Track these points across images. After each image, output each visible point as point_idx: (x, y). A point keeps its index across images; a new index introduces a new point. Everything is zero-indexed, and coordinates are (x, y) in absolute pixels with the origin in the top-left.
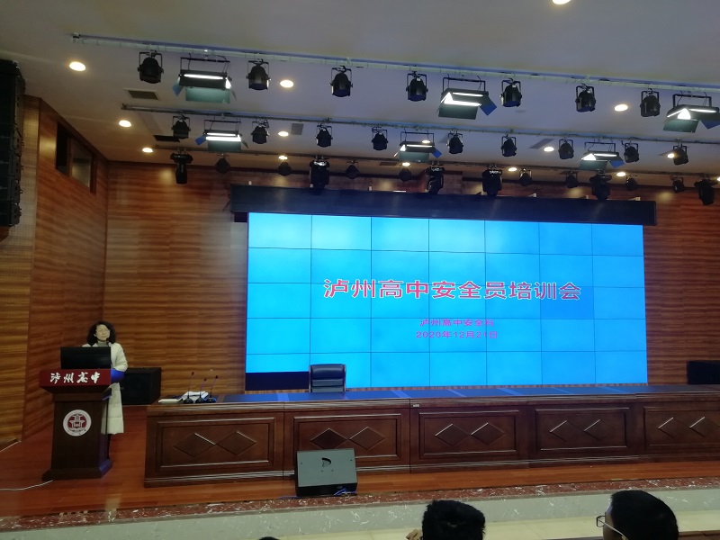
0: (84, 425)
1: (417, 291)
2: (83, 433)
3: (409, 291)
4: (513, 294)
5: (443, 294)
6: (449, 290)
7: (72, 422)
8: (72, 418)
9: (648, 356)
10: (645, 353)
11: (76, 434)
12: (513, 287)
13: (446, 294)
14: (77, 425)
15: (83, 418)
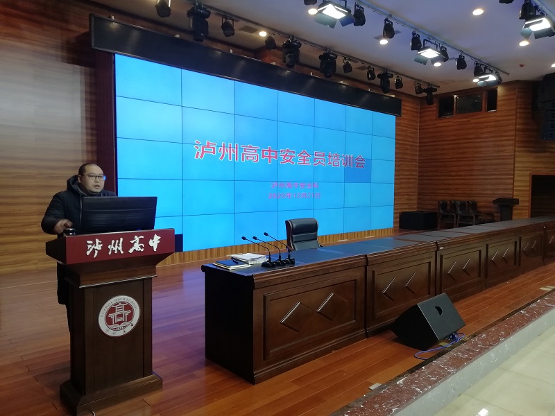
0: (130, 317)
1: (270, 157)
2: (129, 329)
3: (263, 157)
4: (330, 163)
5: (287, 161)
6: (291, 157)
7: (112, 316)
8: (112, 310)
9: (395, 209)
10: (392, 208)
11: (119, 333)
12: (330, 156)
13: (289, 161)
14: (120, 319)
15: (128, 307)
